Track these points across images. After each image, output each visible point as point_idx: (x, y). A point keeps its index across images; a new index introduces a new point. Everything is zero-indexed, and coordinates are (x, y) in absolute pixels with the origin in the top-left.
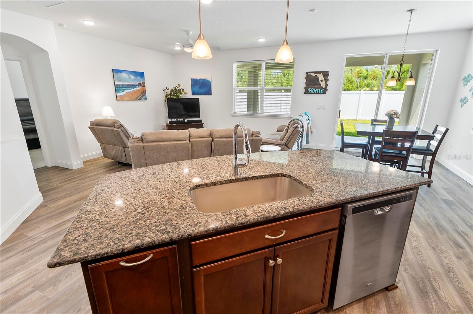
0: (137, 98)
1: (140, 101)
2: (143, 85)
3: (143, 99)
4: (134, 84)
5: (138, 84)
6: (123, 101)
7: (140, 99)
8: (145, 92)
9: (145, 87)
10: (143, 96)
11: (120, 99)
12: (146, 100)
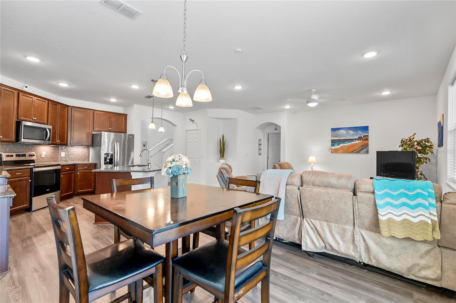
0: (353, 151)
1: (358, 154)
2: (365, 139)
3: (362, 152)
4: (353, 138)
5: (358, 138)
6: (336, 153)
7: (358, 152)
8: (366, 145)
9: (368, 140)
10: (362, 149)
11: (334, 151)
12: (368, 153)
